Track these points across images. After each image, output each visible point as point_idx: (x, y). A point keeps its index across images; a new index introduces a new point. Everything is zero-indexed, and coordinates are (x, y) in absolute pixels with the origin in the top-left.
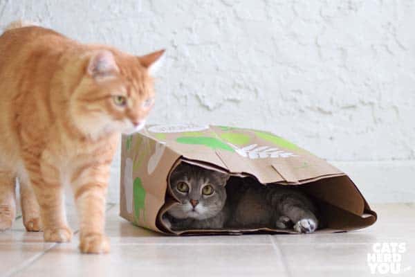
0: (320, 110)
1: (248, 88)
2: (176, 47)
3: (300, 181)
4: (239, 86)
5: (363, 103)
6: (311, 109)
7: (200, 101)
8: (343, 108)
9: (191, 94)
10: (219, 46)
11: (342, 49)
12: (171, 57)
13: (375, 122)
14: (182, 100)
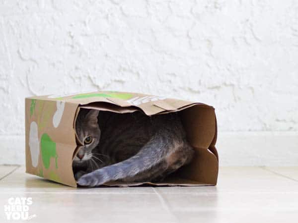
0: (190, 90)
1: (131, 71)
2: (72, 37)
3: (178, 109)
4: (124, 70)
5: (225, 84)
6: (183, 89)
7: (92, 81)
8: (209, 88)
9: (85, 76)
10: (108, 37)
11: (209, 41)
12: (69, 45)
13: (235, 100)
14: (77, 81)
